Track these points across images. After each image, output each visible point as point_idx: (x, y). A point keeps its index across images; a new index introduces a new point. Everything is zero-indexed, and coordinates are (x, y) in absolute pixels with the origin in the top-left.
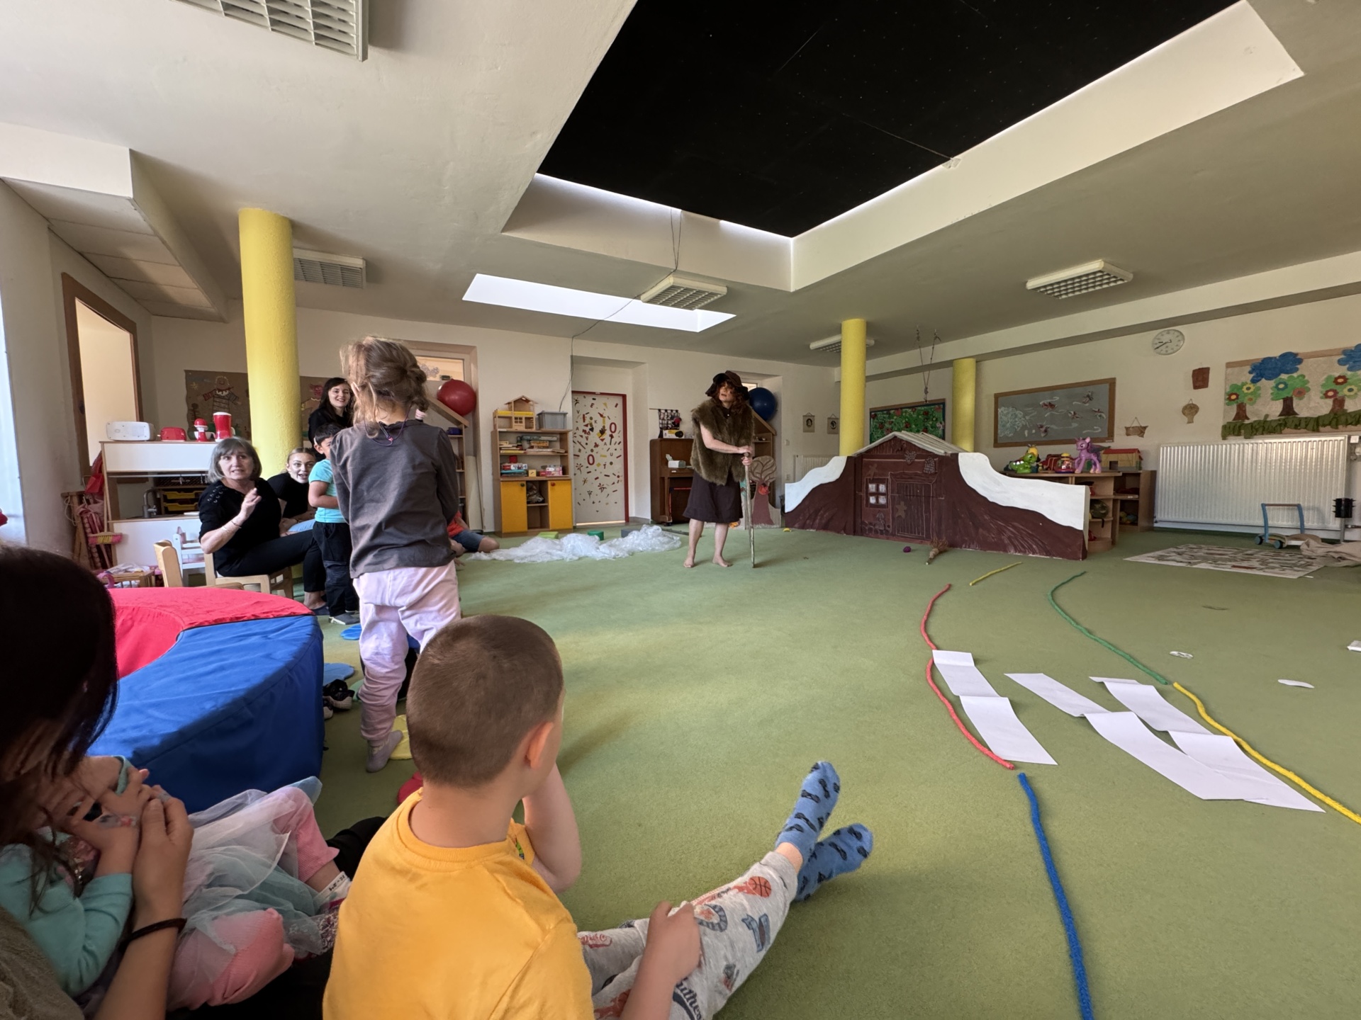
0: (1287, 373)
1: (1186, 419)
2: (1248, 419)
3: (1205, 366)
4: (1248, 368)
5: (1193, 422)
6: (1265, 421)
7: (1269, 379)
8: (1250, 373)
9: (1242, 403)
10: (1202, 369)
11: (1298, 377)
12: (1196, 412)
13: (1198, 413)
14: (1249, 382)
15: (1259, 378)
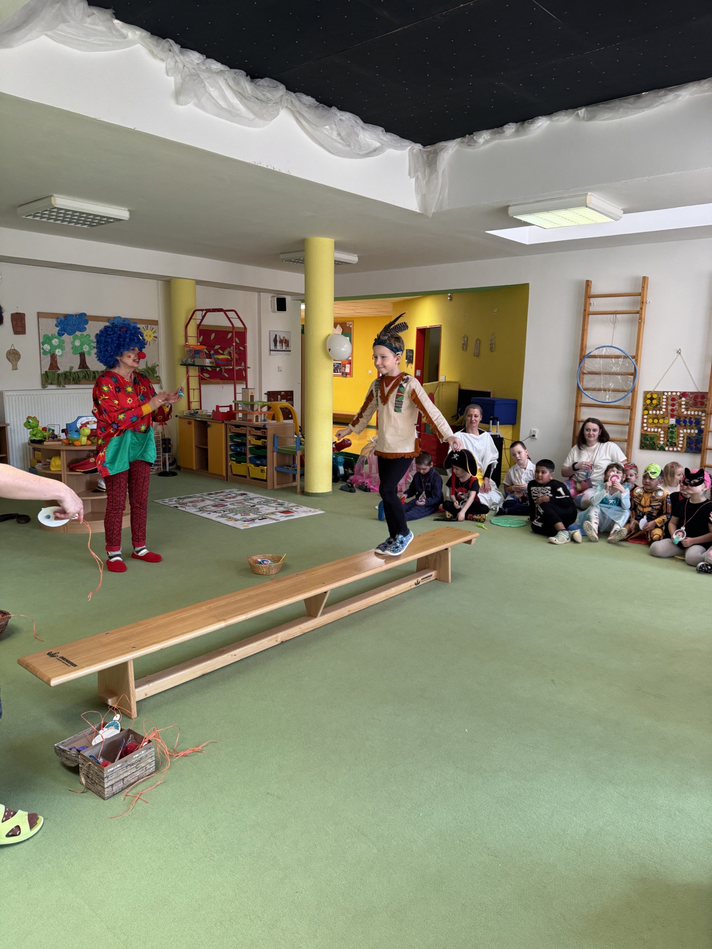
0: (80, 331)
1: (10, 365)
2: (59, 369)
3: (21, 312)
4: (54, 322)
5: (16, 369)
6: (70, 373)
7: (69, 334)
8: (56, 326)
9: (54, 354)
10: (20, 314)
11: (87, 335)
12: (19, 357)
13: (20, 360)
14: (57, 335)
15: (63, 332)
